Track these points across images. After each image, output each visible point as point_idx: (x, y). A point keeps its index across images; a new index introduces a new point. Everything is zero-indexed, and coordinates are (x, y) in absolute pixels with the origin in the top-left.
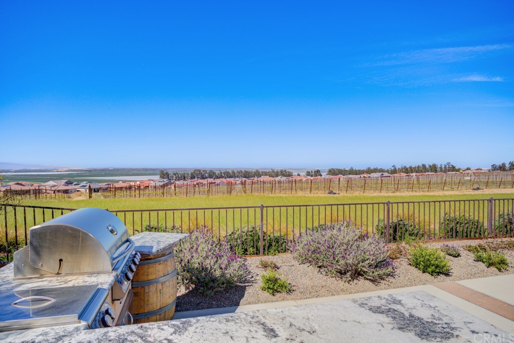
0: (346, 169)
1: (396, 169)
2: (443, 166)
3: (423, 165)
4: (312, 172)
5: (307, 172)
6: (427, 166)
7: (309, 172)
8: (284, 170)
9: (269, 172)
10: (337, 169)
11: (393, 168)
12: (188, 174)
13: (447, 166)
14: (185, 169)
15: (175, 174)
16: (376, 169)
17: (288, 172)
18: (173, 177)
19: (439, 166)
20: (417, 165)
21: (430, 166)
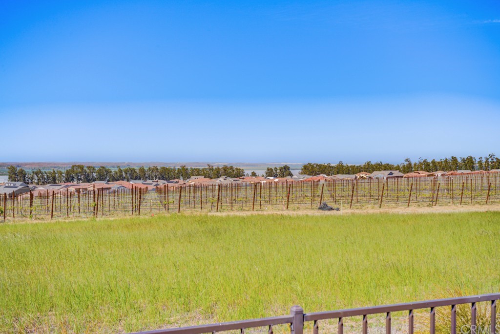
0: (332, 165)
1: (410, 164)
2: (484, 160)
3: (453, 158)
4: (276, 169)
5: (268, 169)
6: (459, 160)
7: (271, 170)
8: (229, 166)
9: (203, 169)
10: (317, 165)
11: (406, 163)
12: (61, 173)
13: (490, 160)
14: (55, 165)
15: (36, 173)
16: (379, 165)
17: (237, 169)
18: (32, 178)
19: (478, 160)
20: (443, 158)
21: (464, 160)
